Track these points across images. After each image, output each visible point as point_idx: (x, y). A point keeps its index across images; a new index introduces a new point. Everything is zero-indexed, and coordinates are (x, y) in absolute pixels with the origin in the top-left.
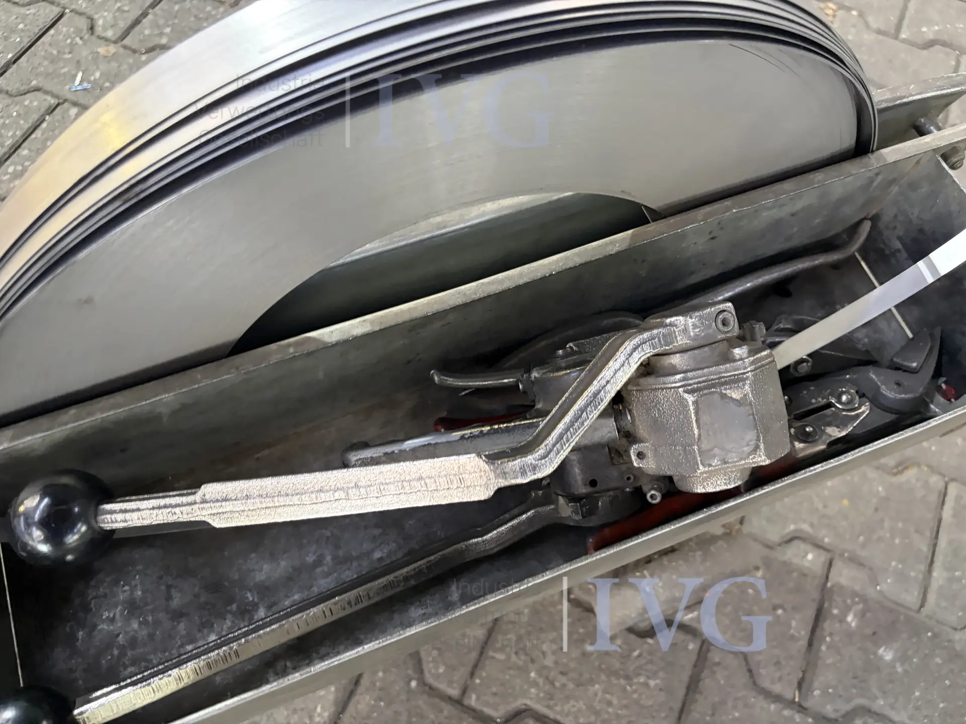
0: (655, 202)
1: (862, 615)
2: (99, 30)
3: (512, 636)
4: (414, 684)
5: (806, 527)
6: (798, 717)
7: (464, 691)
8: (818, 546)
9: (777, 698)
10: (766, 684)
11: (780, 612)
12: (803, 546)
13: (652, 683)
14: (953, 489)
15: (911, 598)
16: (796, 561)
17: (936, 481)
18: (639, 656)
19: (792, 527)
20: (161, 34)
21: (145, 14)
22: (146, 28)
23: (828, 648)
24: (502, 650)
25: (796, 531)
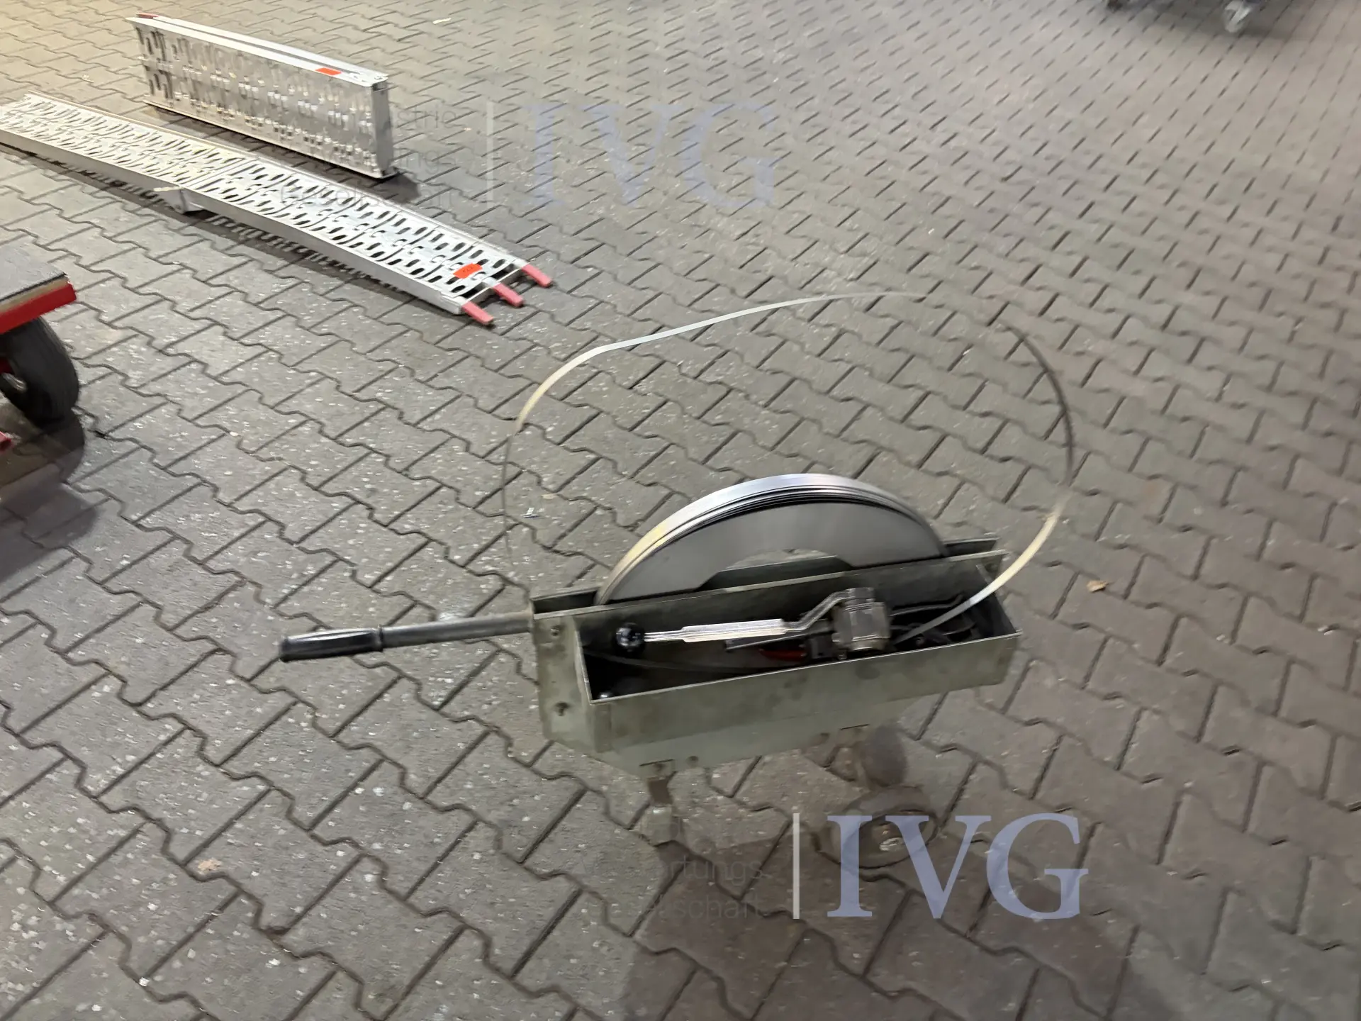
0: (855, 563)
2: (544, 484)
4: (712, 883)
6: (969, 945)
7: (744, 894)
9: (955, 931)
12: (985, 846)
20: (584, 491)
21: (573, 478)
22: (574, 486)
25: (980, 836)
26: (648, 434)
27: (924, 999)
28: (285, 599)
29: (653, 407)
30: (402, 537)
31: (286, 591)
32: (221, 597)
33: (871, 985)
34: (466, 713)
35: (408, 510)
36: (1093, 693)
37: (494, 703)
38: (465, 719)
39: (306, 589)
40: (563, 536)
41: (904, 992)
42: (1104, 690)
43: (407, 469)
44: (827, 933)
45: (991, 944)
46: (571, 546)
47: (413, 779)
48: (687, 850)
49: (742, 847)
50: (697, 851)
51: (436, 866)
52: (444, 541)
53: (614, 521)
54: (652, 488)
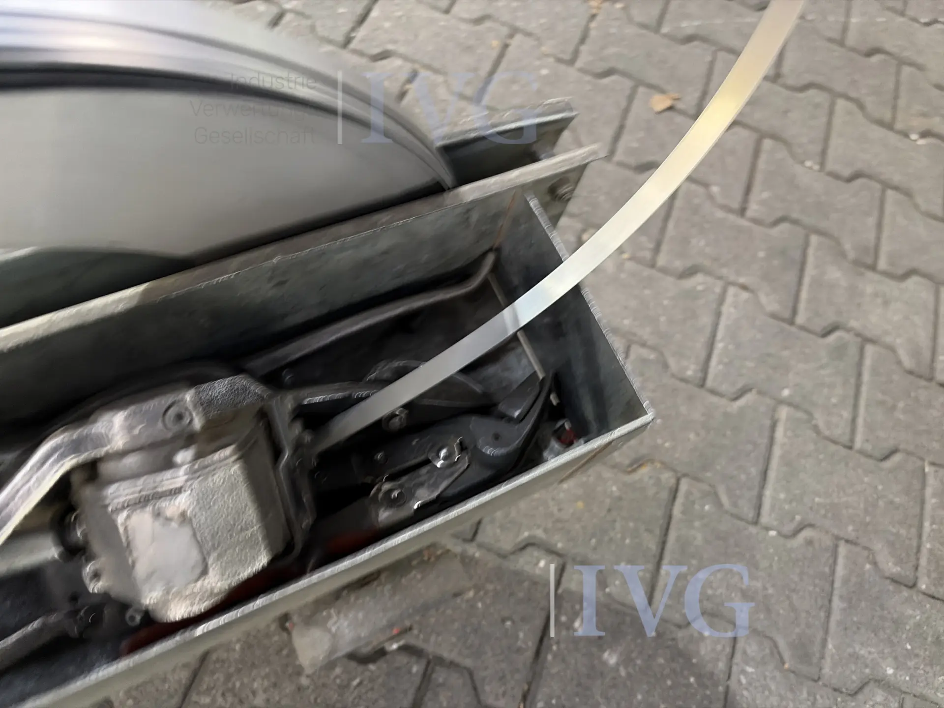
3: (220, 676)
5: (540, 533)
8: (551, 551)
11: (508, 623)
12: (536, 553)
14: (684, 486)
16: (528, 568)
17: (668, 478)
18: (360, 684)
19: (526, 534)
23: (555, 656)
24: (207, 693)
25: (530, 537)
36: (664, 271)
42: (679, 265)
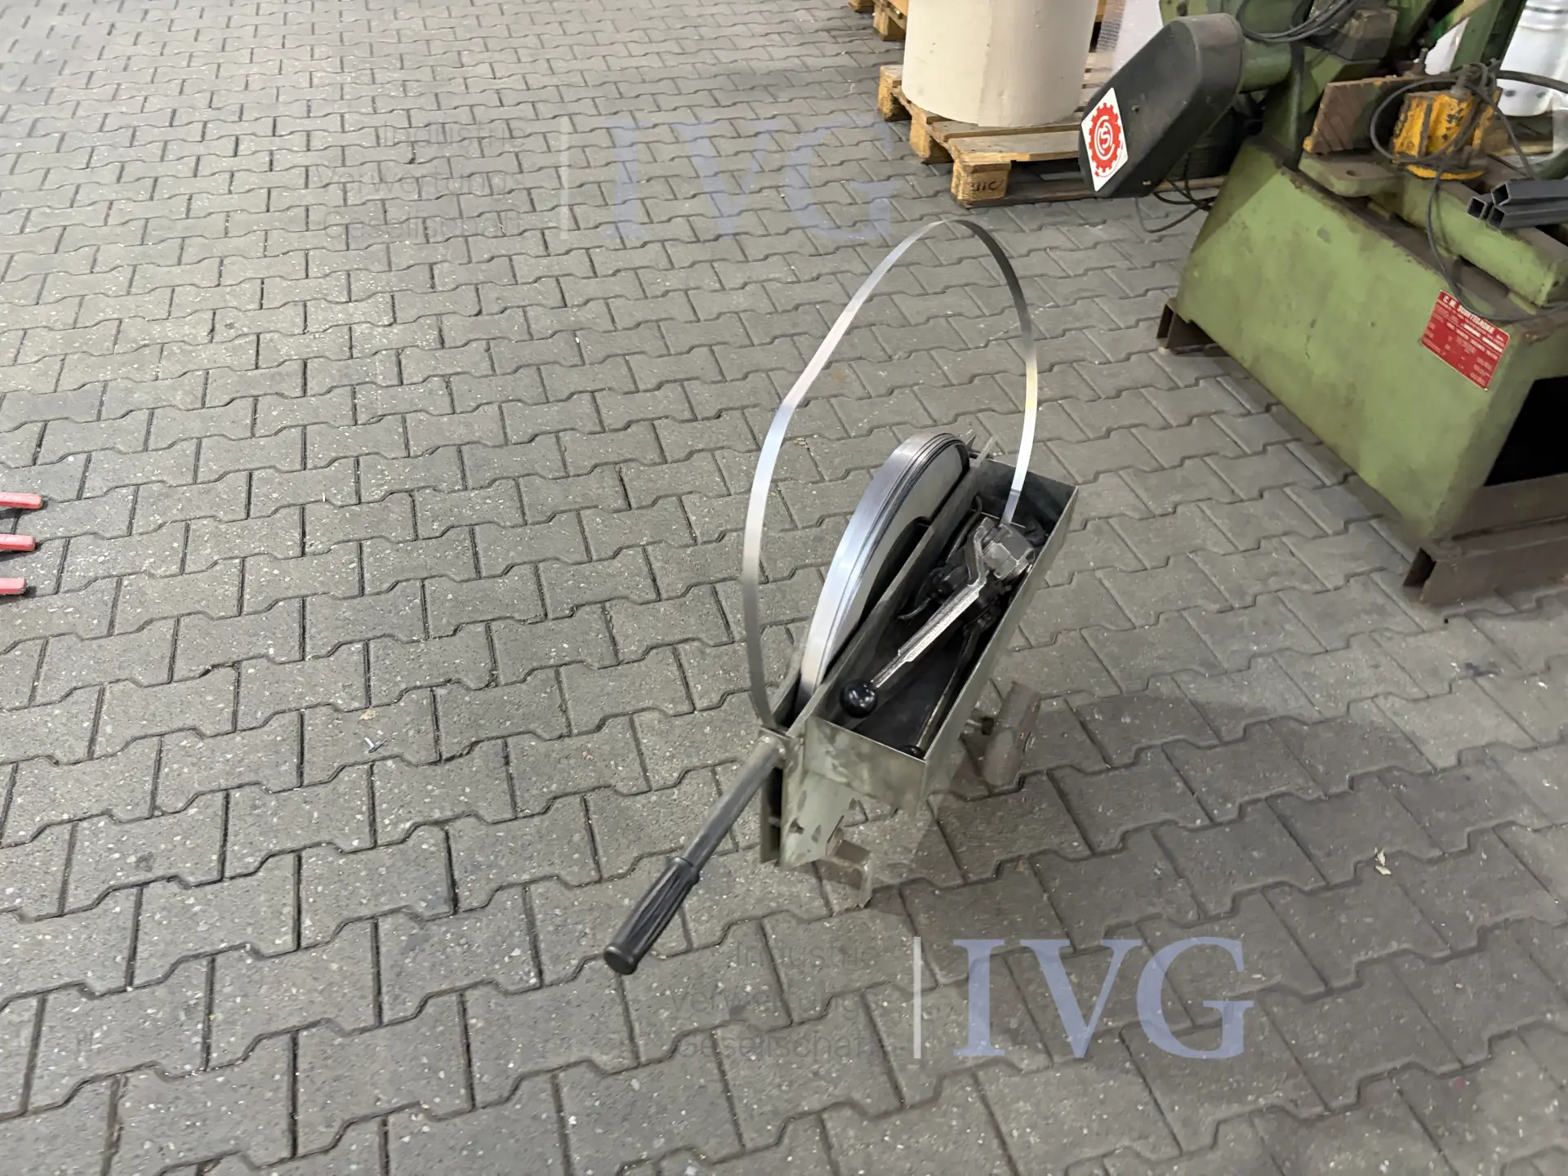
1: (1100, 712)
2: (345, 708)
4: (937, 892)
6: (1117, 772)
7: (965, 877)
8: (1053, 697)
9: (1100, 772)
10: (1090, 770)
11: (1066, 736)
13: (1044, 806)
14: (1085, 633)
15: (1114, 691)
16: (1050, 710)
20: (397, 684)
21: (368, 680)
22: (381, 686)
23: (1101, 735)
24: (961, 845)
26: (386, 586)
27: (1137, 830)
28: (207, 1048)
29: (354, 557)
30: (260, 874)
31: (198, 1039)
32: (113, 1116)
33: (1103, 854)
34: (574, 962)
35: (224, 845)
37: (587, 931)
38: (580, 968)
39: (218, 1016)
40: (437, 740)
41: (1124, 837)
43: (154, 807)
44: (1042, 848)
45: (1127, 761)
46: (459, 743)
47: (604, 1059)
48: (889, 887)
49: (921, 847)
50: (896, 881)
51: (729, 1099)
52: (317, 839)
53: (468, 689)
54: (459, 634)
